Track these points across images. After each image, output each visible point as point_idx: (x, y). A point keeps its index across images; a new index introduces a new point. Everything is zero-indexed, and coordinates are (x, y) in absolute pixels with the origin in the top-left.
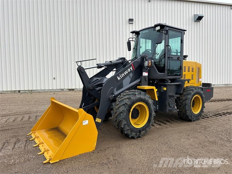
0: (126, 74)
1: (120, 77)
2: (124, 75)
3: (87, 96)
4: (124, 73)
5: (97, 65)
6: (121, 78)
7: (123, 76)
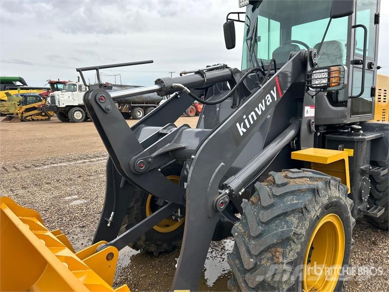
0: (260, 113)
1: (245, 126)
2: (255, 118)
3: (121, 185)
4: (256, 109)
5: (158, 82)
6: (248, 126)
7: (252, 122)
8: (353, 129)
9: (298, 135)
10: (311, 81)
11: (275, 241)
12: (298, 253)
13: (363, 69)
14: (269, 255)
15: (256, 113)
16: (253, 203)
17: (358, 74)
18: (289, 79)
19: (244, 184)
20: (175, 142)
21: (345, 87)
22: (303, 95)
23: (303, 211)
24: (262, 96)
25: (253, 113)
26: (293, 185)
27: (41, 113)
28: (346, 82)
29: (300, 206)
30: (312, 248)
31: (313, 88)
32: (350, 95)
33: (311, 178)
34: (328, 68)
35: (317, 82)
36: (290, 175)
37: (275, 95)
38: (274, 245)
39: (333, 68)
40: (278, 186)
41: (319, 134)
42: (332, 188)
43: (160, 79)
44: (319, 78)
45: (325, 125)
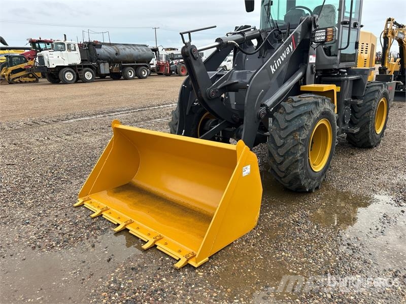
8: (340, 72)
9: (304, 76)
10: (314, 38)
11: (295, 129)
12: (307, 135)
13: (349, 27)
14: (292, 137)
15: (281, 60)
16: (281, 113)
17: (346, 32)
18: (299, 37)
19: (274, 103)
20: (229, 80)
21: (337, 42)
22: (309, 48)
23: (310, 113)
24: (284, 49)
25: (279, 59)
26: (304, 101)
27: (29, 74)
28: (337, 39)
29: (309, 110)
30: (312, 143)
31: (315, 42)
32: (339, 48)
33: (314, 97)
34: (326, 29)
35: (318, 39)
36: (301, 96)
37: (291, 48)
38: (294, 131)
39: (329, 29)
40: (295, 102)
41: (317, 77)
42: (326, 104)
43: (220, 38)
44: (320, 36)
45: (321, 70)
